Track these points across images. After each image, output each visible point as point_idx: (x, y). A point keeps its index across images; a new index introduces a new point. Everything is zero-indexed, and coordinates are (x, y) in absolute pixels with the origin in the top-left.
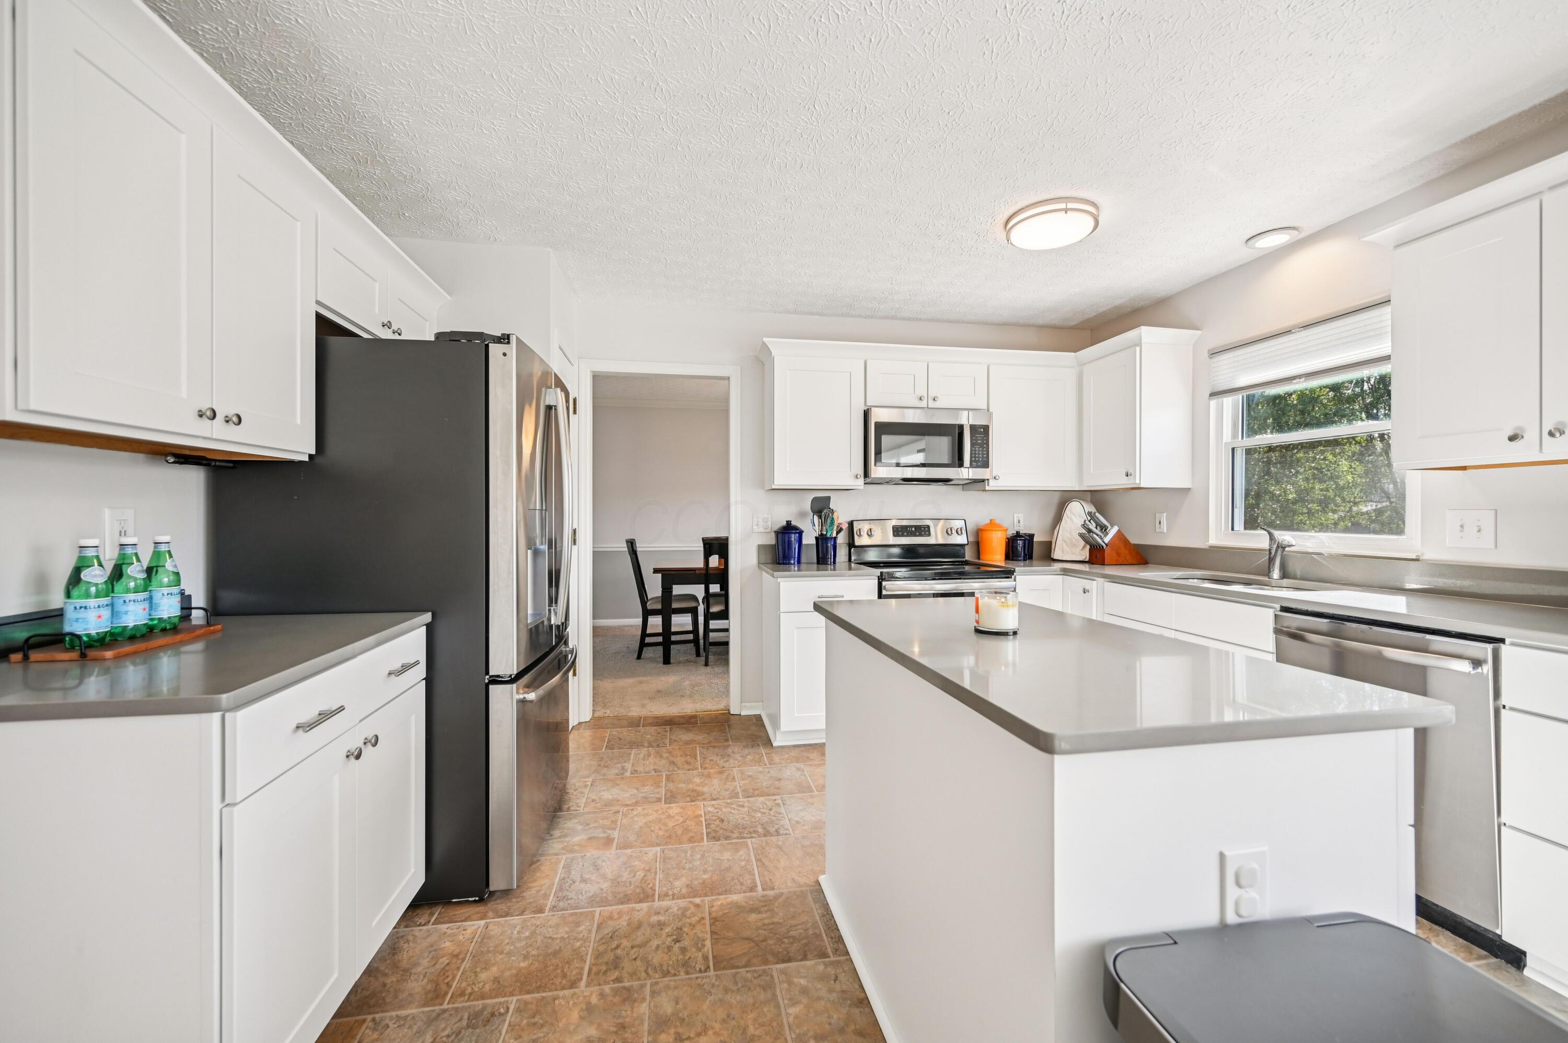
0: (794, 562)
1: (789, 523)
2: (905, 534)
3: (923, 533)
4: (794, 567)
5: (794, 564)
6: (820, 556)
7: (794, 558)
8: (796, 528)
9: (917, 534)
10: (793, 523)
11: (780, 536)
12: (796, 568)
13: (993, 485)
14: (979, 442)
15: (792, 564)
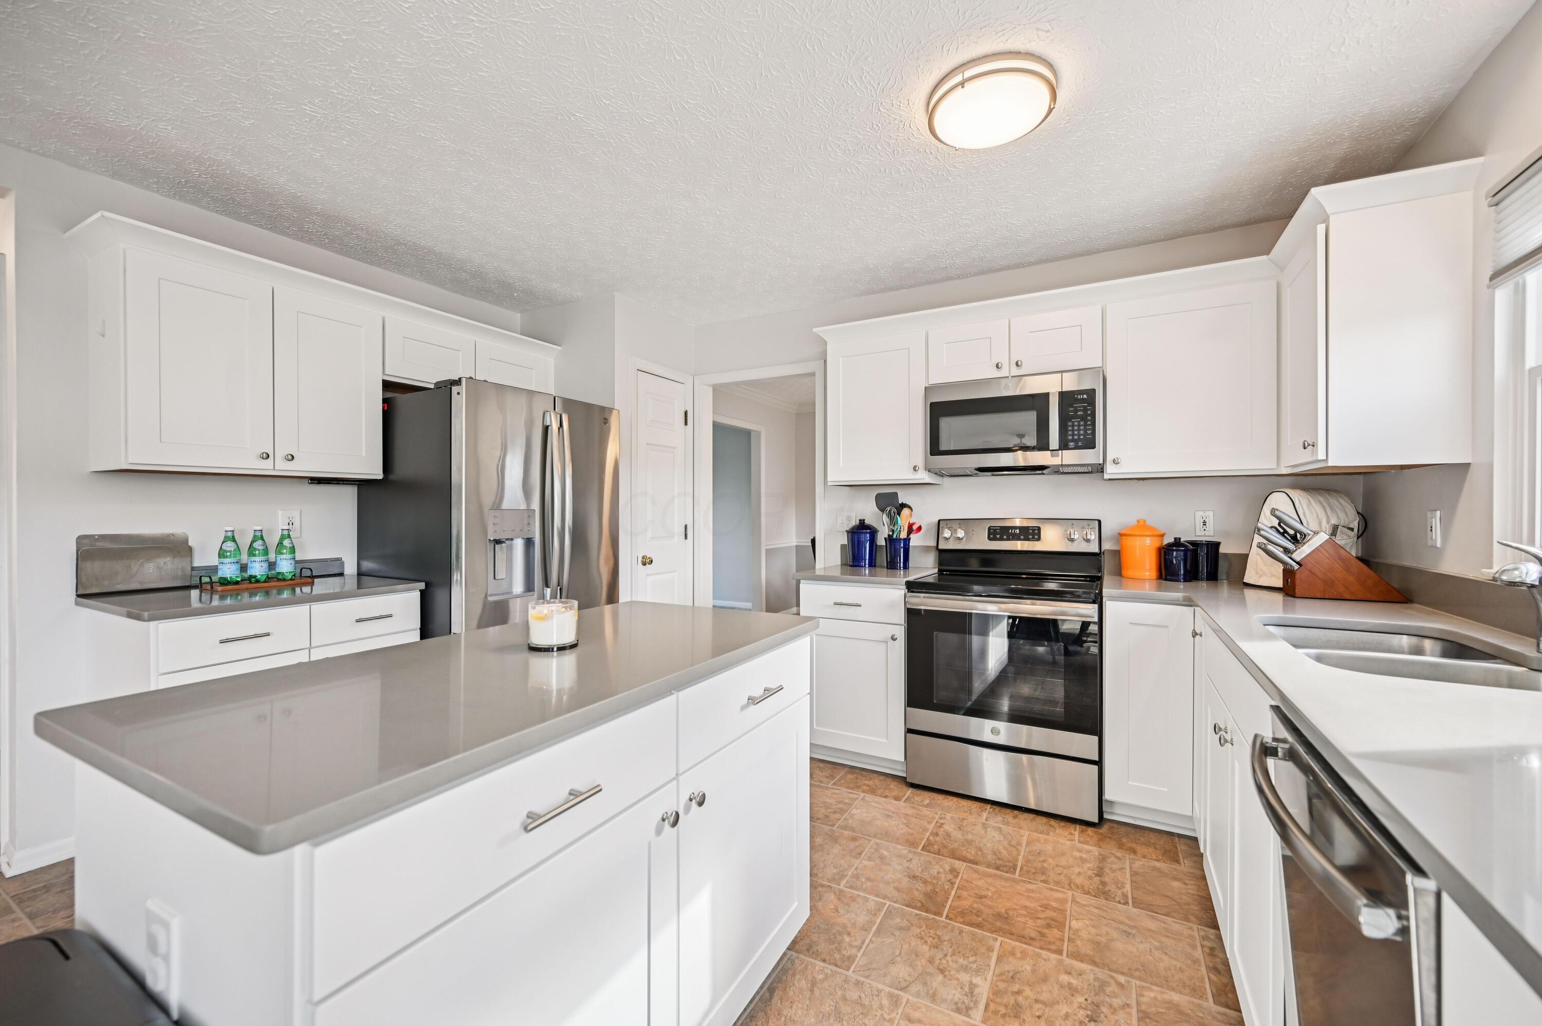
0: (865, 564)
1: (862, 522)
2: (1005, 537)
3: (1030, 537)
4: (865, 570)
5: (865, 566)
6: (888, 561)
7: (865, 560)
8: (868, 527)
9: (1022, 537)
10: (867, 522)
11: (850, 534)
12: (867, 572)
13: (1111, 470)
14: (1080, 413)
15: (862, 566)
